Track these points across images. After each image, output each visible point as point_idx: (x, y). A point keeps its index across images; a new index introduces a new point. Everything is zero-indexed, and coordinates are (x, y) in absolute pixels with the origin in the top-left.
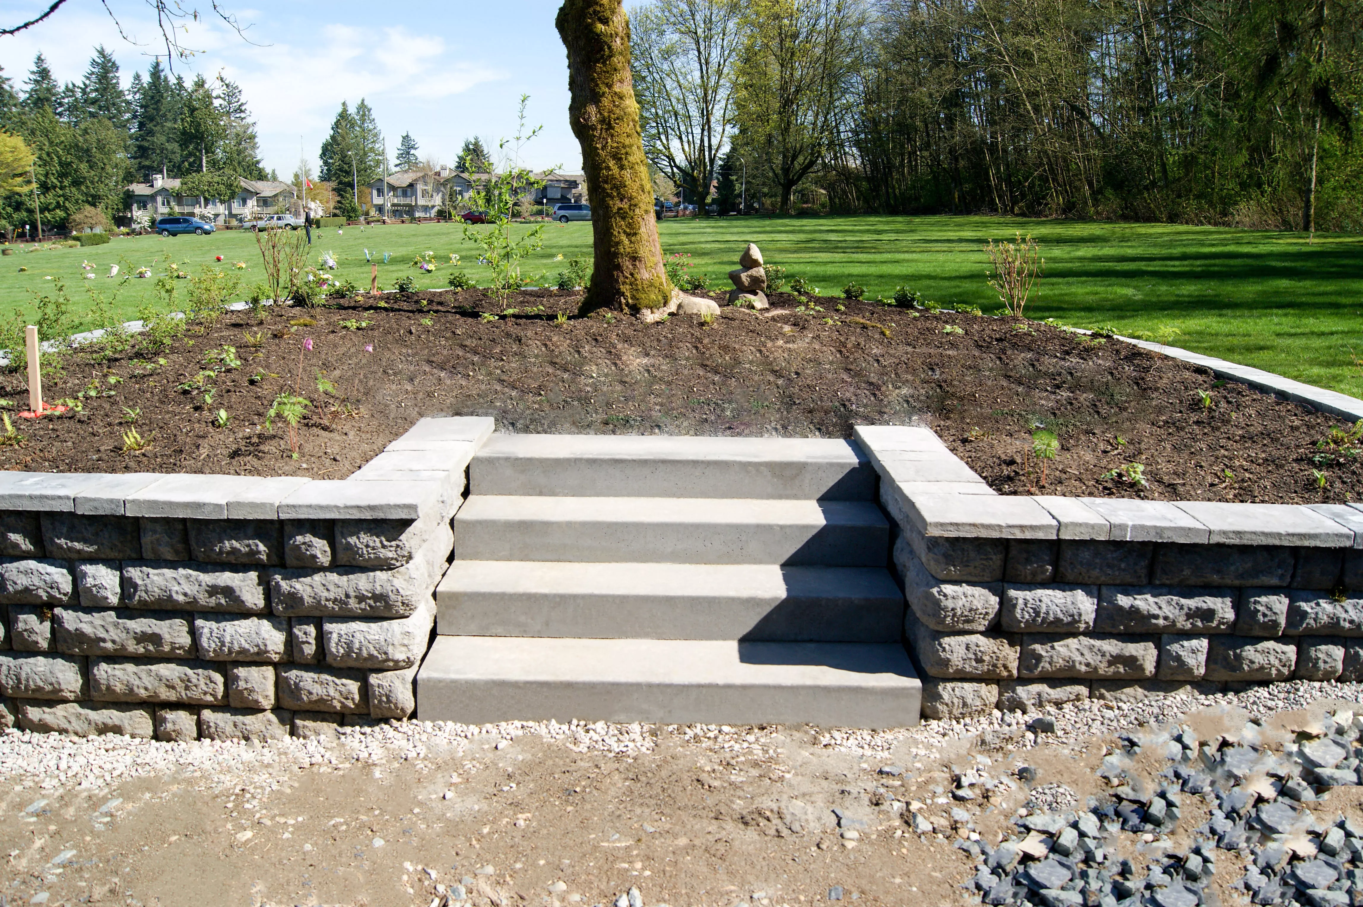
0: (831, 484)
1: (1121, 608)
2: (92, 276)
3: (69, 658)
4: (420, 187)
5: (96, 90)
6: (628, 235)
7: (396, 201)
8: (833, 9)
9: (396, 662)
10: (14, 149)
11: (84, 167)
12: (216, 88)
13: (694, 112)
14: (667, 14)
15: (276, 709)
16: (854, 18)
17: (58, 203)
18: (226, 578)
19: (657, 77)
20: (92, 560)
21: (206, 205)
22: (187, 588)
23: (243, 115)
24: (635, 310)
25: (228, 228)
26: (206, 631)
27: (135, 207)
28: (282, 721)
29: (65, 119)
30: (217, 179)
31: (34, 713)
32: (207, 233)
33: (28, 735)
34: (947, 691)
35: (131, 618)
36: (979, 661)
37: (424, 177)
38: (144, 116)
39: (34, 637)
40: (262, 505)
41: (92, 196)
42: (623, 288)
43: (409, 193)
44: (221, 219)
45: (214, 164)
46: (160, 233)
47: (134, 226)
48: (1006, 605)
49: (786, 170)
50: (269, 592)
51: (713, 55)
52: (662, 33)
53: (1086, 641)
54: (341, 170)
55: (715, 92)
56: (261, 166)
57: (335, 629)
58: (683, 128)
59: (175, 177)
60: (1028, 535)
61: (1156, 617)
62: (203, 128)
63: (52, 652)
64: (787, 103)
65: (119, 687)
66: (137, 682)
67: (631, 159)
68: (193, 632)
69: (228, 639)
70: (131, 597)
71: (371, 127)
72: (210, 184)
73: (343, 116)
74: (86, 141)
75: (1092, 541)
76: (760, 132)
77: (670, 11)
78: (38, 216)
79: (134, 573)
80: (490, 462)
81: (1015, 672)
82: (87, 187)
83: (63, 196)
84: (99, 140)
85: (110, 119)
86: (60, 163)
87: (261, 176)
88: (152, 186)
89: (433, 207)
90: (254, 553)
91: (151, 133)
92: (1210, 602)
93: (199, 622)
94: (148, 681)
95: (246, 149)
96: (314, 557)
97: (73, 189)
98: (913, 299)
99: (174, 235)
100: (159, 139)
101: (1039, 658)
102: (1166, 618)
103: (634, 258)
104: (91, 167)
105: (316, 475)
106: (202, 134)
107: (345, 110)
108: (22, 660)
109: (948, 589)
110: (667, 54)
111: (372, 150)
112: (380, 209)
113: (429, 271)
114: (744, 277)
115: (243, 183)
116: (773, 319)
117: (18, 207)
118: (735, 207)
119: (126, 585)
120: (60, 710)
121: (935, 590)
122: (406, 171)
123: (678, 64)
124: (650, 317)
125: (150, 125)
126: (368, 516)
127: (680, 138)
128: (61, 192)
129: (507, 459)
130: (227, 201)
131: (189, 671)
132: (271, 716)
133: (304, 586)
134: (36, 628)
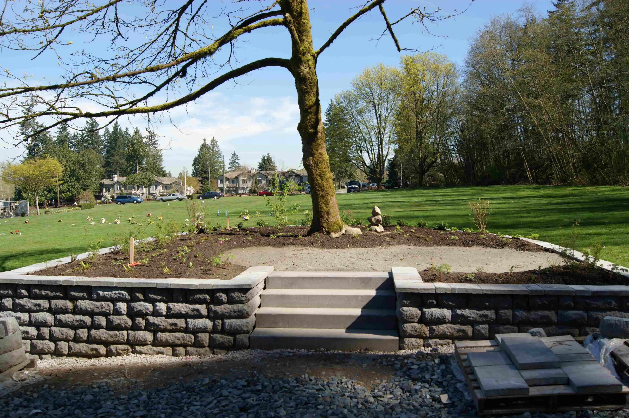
0: (380, 284)
1: (458, 314)
2: (93, 223)
3: (150, 331)
4: (240, 179)
5: (88, 135)
6: (325, 204)
7: (229, 185)
8: (440, 88)
9: (244, 331)
10: (55, 165)
11: (81, 172)
12: (144, 133)
13: (374, 139)
14: (360, 93)
15: (209, 346)
16: (451, 92)
17: (68, 189)
18: (197, 306)
19: (356, 123)
20: (160, 301)
21: (138, 189)
22: (186, 309)
23: (156, 146)
24: (329, 233)
25: (148, 200)
26: (190, 322)
27: (104, 190)
28: (210, 349)
29: (73, 149)
30: (143, 176)
31: (138, 348)
32: (139, 202)
33: (135, 355)
34: (407, 341)
35: (169, 318)
36: (416, 331)
37: (243, 173)
38: (109, 147)
39: (140, 325)
40: (209, 285)
41: (84, 185)
42: (324, 225)
43: (235, 182)
44: (145, 196)
45: (142, 169)
46: (117, 203)
47: (103, 199)
48: (423, 313)
49: (421, 165)
50: (209, 310)
51: (383, 112)
52: (357, 102)
53: (449, 325)
54: (202, 171)
55: (384, 129)
56: (164, 170)
57: (227, 321)
58: (369, 147)
59: (123, 176)
60: (426, 292)
61: (470, 317)
62: (137, 153)
63: (146, 329)
64: (419, 134)
65: (164, 340)
66: (169, 338)
67: (326, 176)
68: (186, 323)
69: (196, 325)
70: (169, 312)
71: (217, 150)
72: (140, 179)
73: (204, 145)
74: (83, 160)
75: (446, 293)
76: (407, 147)
77: (361, 92)
78: (59, 195)
79: (171, 305)
80: (273, 278)
81: (428, 335)
82: (82, 181)
83: (71, 185)
84: (89, 159)
85: (94, 149)
86: (71, 171)
87: (164, 175)
88: (113, 180)
89: (247, 188)
90: (205, 299)
91: (112, 155)
92: (486, 312)
93: (188, 320)
94: (172, 338)
95: (157, 162)
96: (222, 300)
97: (76, 182)
98: (445, 226)
99: (123, 204)
100: (116, 158)
101: (434, 330)
102: (473, 318)
103: (328, 213)
104: (85, 172)
105: (221, 279)
106: (137, 155)
107: (205, 143)
108: (136, 332)
109: (405, 308)
110: (360, 112)
111: (218, 161)
112: (221, 189)
113: (247, 220)
114: (373, 219)
115: (156, 178)
116: (384, 236)
117: (50, 191)
118: (397, 184)
119: (168, 308)
120: (146, 347)
121: (401, 309)
122: (234, 171)
123: (365, 117)
124: (334, 235)
125: (112, 152)
126: (238, 288)
127: (368, 152)
128: (70, 184)
129: (277, 277)
130: (148, 187)
131: (184, 335)
132: (207, 349)
133: (219, 309)
134: (141, 322)
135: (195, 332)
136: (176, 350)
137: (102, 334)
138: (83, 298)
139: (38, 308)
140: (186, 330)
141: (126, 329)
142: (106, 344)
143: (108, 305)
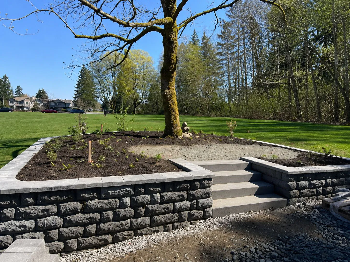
1: (311, 183)
3: (148, 216)
4: (25, 101)
7: (17, 105)
18: (182, 193)
20: (156, 192)
22: (174, 196)
24: (177, 136)
26: (176, 205)
28: (189, 222)
31: (139, 231)
33: (137, 237)
34: (291, 200)
35: (162, 204)
36: (295, 194)
37: (27, 99)
39: (141, 213)
42: (174, 132)
43: (22, 103)
48: (298, 184)
50: (188, 194)
53: (308, 189)
57: (200, 200)
63: (145, 215)
66: (162, 219)
68: (174, 206)
70: (162, 199)
71: (8, 83)
75: (309, 173)
79: (163, 194)
81: (299, 196)
90: (187, 187)
92: (322, 181)
93: (175, 203)
96: (197, 186)
101: (302, 193)
102: (317, 184)
103: (177, 125)
108: (138, 219)
111: (8, 89)
112: (12, 107)
119: (162, 197)
120: (145, 229)
121: (289, 183)
122: (19, 97)
131: (172, 214)
132: (187, 221)
133: (195, 193)
134: (142, 210)
135: (180, 211)
136: (166, 227)
137: (110, 225)
138: (92, 199)
139: (46, 213)
140: (174, 211)
141: (130, 218)
142: (113, 233)
143: (116, 201)
